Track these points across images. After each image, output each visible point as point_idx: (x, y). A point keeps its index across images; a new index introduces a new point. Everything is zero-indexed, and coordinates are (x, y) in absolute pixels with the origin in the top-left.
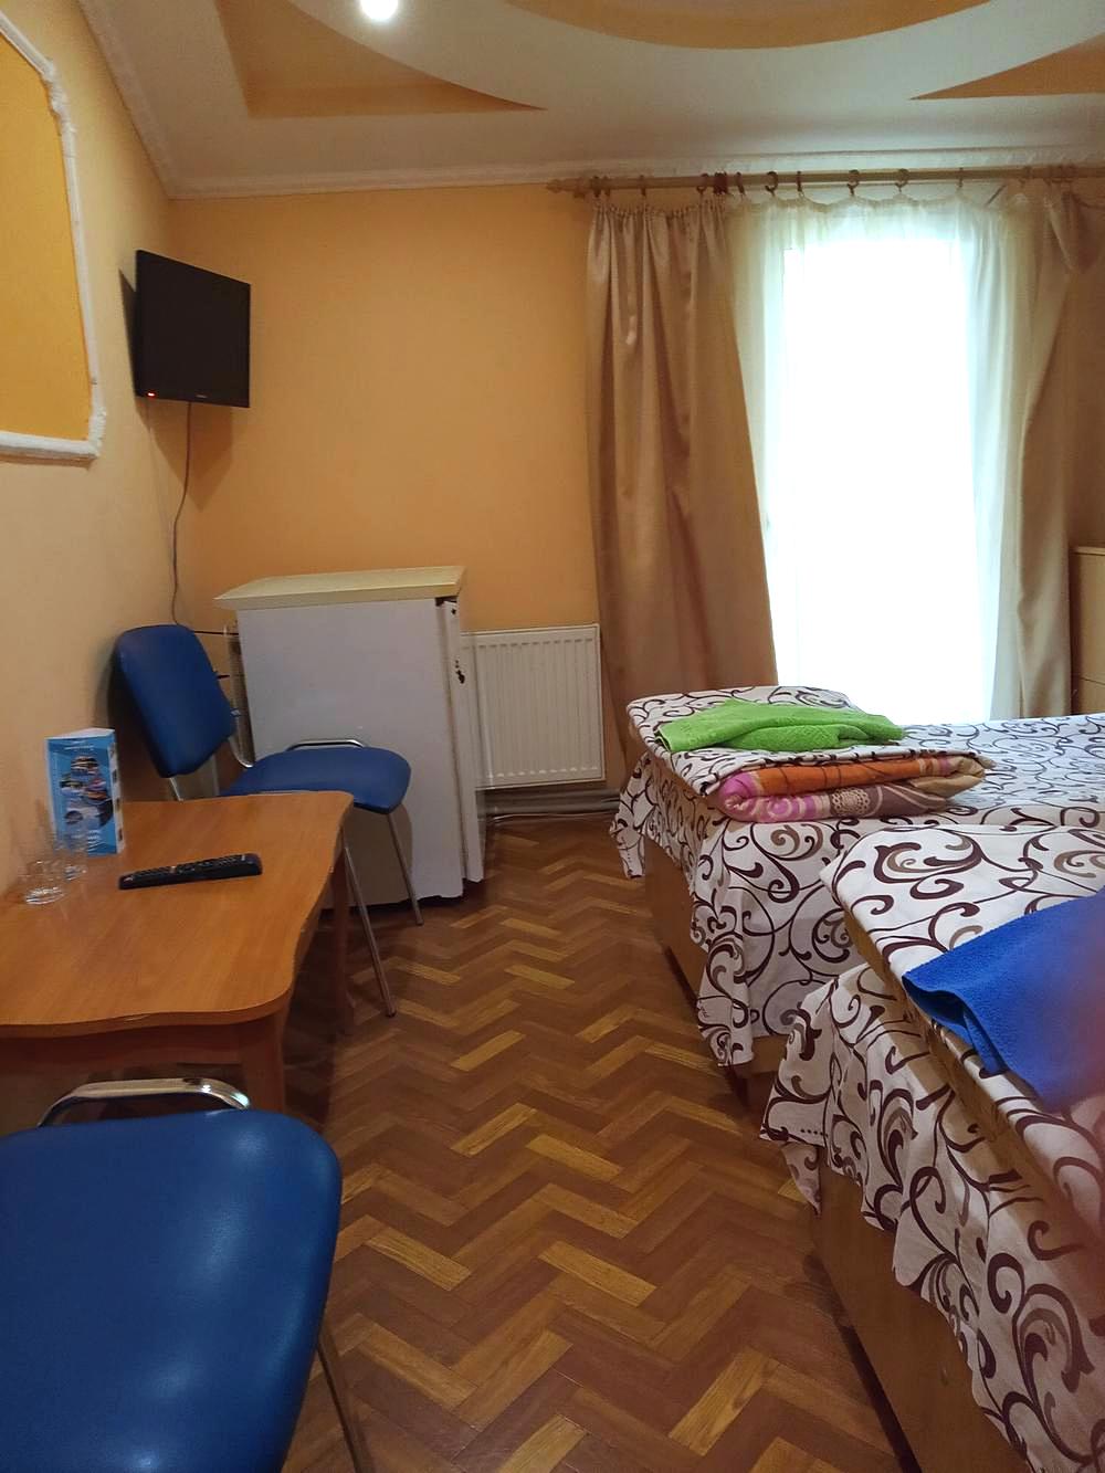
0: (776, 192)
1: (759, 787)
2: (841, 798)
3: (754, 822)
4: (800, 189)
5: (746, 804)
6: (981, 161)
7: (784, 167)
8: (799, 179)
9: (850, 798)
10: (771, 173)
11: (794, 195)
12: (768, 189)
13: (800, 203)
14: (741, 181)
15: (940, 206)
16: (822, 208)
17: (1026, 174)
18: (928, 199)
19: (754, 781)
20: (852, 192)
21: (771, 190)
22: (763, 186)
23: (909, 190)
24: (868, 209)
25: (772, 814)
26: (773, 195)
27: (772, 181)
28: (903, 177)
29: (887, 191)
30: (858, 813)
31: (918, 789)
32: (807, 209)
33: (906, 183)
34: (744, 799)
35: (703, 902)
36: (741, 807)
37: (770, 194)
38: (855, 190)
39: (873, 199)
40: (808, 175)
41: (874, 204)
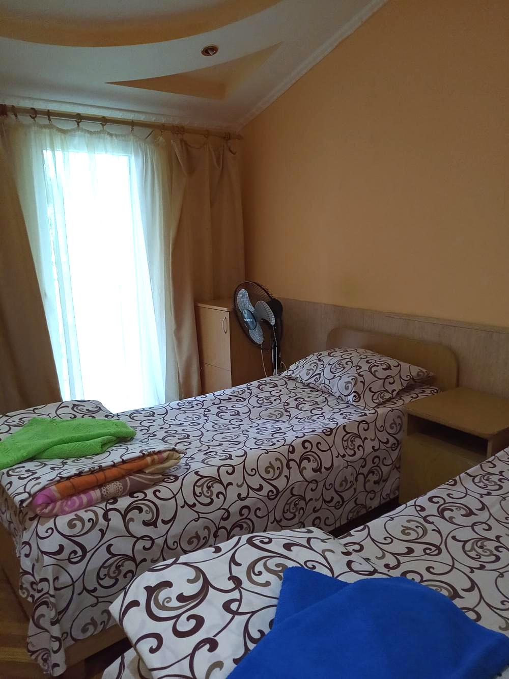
0: (36, 119)
1: (58, 495)
2: (107, 490)
3: (56, 516)
4: (49, 119)
5: (50, 508)
6: (142, 118)
7: (40, 106)
8: (49, 114)
9: (112, 488)
10: (33, 109)
11: (47, 122)
12: (32, 117)
13: (51, 127)
14: (15, 110)
15: (123, 138)
16: (63, 132)
17: (162, 128)
18: (117, 133)
19: (54, 492)
20: (78, 125)
21: (34, 118)
22: (28, 115)
23: (108, 127)
24: (87, 135)
25: (67, 509)
26: (35, 120)
27: (34, 113)
28: (104, 121)
29: (96, 127)
30: (117, 495)
31: (148, 474)
32: (55, 130)
33: (105, 124)
34: (48, 504)
35: (26, 573)
36: (46, 511)
37: (33, 120)
38: (80, 124)
39: (90, 130)
40: (54, 113)
41: (90, 133)
